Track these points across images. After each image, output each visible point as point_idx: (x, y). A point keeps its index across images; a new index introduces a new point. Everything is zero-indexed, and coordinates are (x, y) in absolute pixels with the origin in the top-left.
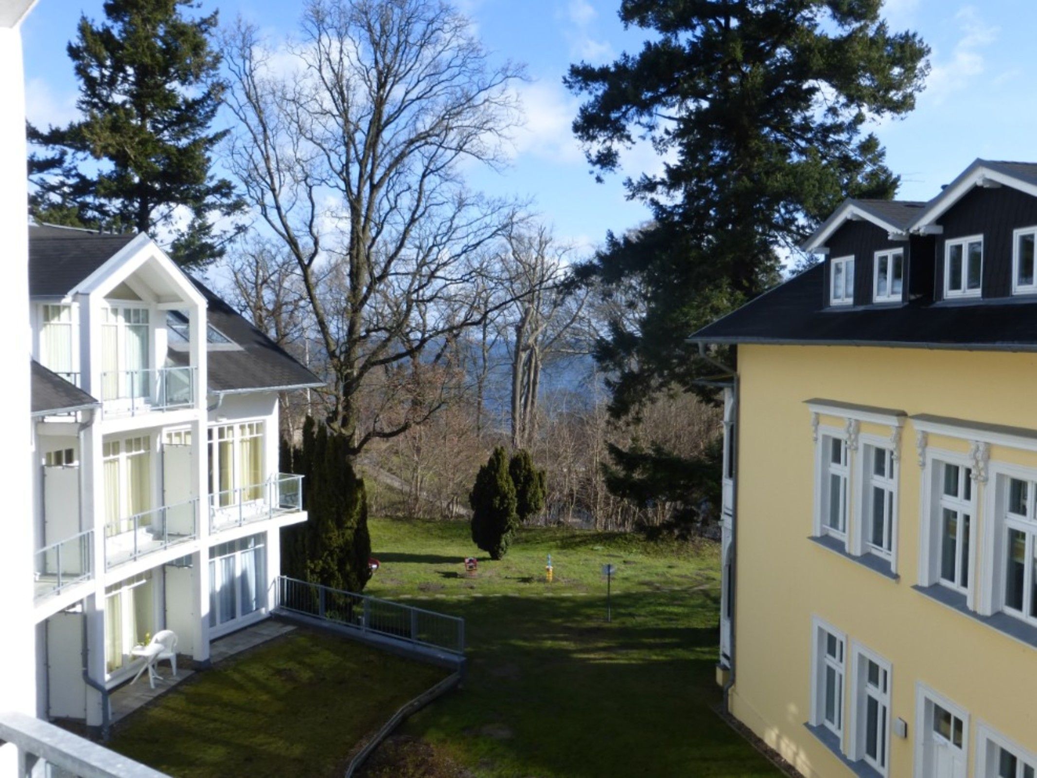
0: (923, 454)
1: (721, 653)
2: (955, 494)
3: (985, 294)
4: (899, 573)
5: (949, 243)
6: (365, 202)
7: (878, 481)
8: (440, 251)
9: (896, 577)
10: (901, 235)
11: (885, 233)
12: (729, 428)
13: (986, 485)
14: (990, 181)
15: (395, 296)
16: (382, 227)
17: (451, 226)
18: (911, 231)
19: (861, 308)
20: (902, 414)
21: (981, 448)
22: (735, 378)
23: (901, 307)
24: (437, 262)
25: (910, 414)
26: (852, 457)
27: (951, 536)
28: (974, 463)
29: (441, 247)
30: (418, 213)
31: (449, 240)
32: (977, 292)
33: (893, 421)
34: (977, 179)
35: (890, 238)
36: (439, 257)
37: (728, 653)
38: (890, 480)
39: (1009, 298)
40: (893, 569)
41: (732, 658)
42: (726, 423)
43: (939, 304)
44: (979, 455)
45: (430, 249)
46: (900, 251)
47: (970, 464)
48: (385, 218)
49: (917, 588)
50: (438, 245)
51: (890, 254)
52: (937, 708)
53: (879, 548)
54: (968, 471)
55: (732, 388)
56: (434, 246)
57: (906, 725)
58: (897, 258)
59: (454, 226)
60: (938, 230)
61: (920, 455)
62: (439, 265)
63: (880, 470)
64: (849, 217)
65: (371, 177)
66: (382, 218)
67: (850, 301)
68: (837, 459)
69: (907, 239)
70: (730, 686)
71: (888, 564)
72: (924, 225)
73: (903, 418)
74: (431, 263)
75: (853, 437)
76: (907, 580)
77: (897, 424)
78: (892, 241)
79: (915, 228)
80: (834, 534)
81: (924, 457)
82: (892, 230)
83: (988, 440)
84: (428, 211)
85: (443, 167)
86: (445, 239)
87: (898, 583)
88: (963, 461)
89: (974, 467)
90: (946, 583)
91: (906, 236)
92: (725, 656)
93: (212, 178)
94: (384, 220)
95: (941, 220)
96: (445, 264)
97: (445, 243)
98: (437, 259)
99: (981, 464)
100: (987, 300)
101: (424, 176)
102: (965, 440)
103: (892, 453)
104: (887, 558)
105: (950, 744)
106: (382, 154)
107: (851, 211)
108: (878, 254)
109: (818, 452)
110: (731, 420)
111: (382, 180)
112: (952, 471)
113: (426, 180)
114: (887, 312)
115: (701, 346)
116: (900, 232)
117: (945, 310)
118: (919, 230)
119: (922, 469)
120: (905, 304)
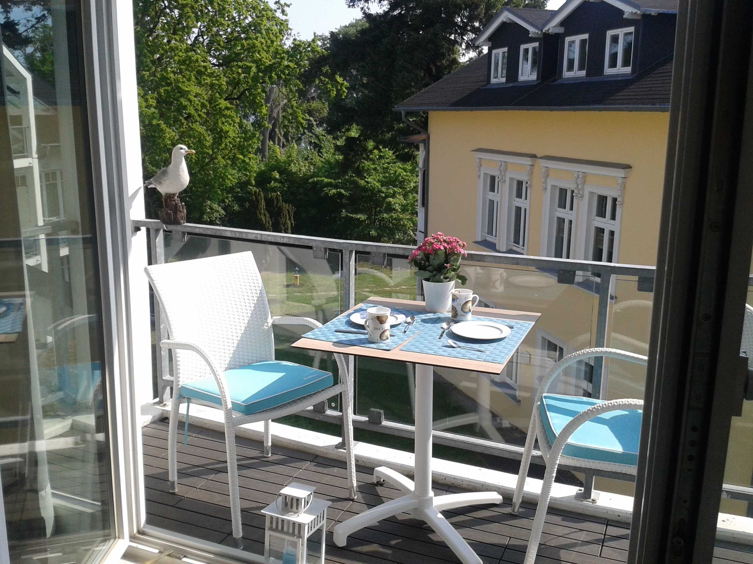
0: (545, 182)
2: (565, 208)
3: (588, 74)
5: (568, 39)
7: (518, 202)
10: (538, 33)
11: (527, 32)
12: (423, 172)
13: (582, 200)
18: (544, 31)
19: (511, 85)
20: (534, 156)
21: (580, 176)
23: (535, 84)
25: (538, 156)
26: (502, 187)
27: (561, 235)
28: (576, 186)
32: (583, 73)
33: (527, 161)
35: (530, 35)
38: (525, 201)
39: (602, 77)
42: (420, 169)
43: (559, 81)
44: (579, 181)
46: (536, 44)
47: (573, 187)
51: (530, 46)
52: (549, 342)
53: (517, 245)
54: (573, 192)
55: (425, 144)
58: (534, 49)
60: (561, 30)
61: (544, 182)
63: (519, 195)
64: (505, 20)
67: (504, 80)
68: (492, 189)
69: (541, 36)
72: (552, 27)
73: (533, 159)
75: (503, 173)
77: (530, 163)
78: (531, 38)
79: (546, 28)
80: (490, 238)
81: (546, 185)
82: (532, 30)
83: (584, 171)
88: (569, 186)
89: (576, 188)
91: (540, 34)
95: (563, 24)
99: (580, 187)
100: (588, 78)
103: (527, 183)
107: (506, 16)
108: (523, 47)
109: (481, 184)
110: (424, 166)
112: (563, 192)
114: (528, 87)
115: (403, 113)
116: (537, 31)
117: (563, 85)
118: (549, 30)
119: (545, 192)
120: (539, 82)
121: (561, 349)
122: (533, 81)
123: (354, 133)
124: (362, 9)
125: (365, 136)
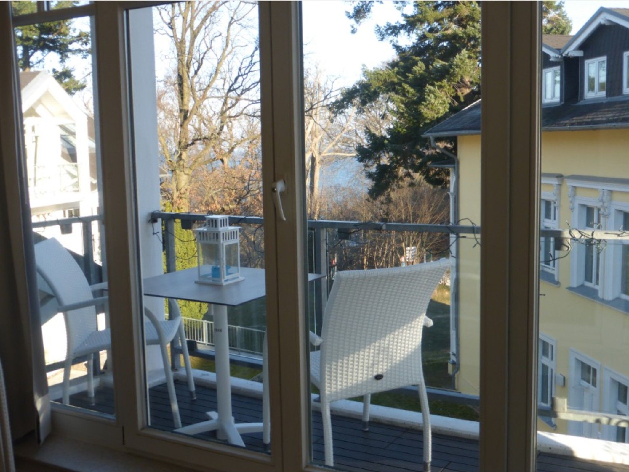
0: (573, 201)
1: (451, 353)
2: (592, 226)
3: (608, 95)
4: (560, 281)
5: (587, 62)
6: (188, 44)
7: (547, 223)
8: (244, 79)
9: (558, 283)
10: (558, 57)
11: (549, 57)
12: (453, 197)
13: (609, 218)
14: (609, 21)
15: (209, 116)
16: (202, 63)
17: (251, 61)
18: (564, 55)
20: (560, 177)
21: (606, 194)
22: (456, 161)
23: (559, 106)
24: (241, 88)
25: (565, 176)
27: (590, 254)
28: (602, 204)
29: (244, 77)
30: (227, 53)
31: (249, 71)
32: (604, 94)
33: (554, 181)
34: (601, 20)
35: (551, 60)
36: (243, 84)
37: (455, 352)
38: (554, 221)
39: (621, 97)
40: (556, 278)
41: (457, 355)
42: (452, 194)
43: (581, 103)
44: (605, 198)
45: (236, 79)
46: (558, 68)
47: (599, 205)
48: (204, 56)
49: (570, 289)
50: (242, 75)
51: (552, 70)
52: (583, 364)
53: (548, 266)
54: (599, 210)
55: (454, 167)
56: (239, 76)
57: (564, 378)
59: (253, 62)
60: (580, 54)
61: (571, 202)
62: (243, 90)
63: (548, 216)
65: (191, 26)
66: (201, 56)
69: (562, 60)
70: (456, 372)
71: (553, 275)
72: (571, 51)
73: (561, 179)
74: (237, 88)
76: (564, 284)
77: (557, 183)
78: (553, 62)
79: (566, 52)
81: (574, 203)
82: (552, 55)
83: (609, 189)
84: (234, 50)
85: (243, 17)
86: (247, 71)
87: (559, 287)
88: (592, 201)
89: (602, 206)
90: (588, 284)
91: (561, 58)
92: (454, 355)
93: (75, 30)
94: (202, 58)
95: (581, 47)
96: (248, 89)
97: (247, 74)
98: (242, 85)
99: (605, 204)
100: (609, 98)
101: (230, 24)
102: (596, 190)
103: (555, 203)
104: (553, 272)
105: (590, 386)
106: (197, 8)
108: (545, 71)
110: (455, 191)
111: (199, 28)
112: (590, 210)
113: (232, 27)
114: (552, 108)
115: (432, 139)
116: (557, 56)
117: (586, 106)
118: (568, 54)
119: (572, 211)
120: (562, 103)
121: (595, 371)
122: (556, 103)
123: (385, 160)
124: (391, 41)
125: (395, 163)
